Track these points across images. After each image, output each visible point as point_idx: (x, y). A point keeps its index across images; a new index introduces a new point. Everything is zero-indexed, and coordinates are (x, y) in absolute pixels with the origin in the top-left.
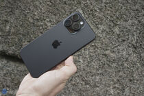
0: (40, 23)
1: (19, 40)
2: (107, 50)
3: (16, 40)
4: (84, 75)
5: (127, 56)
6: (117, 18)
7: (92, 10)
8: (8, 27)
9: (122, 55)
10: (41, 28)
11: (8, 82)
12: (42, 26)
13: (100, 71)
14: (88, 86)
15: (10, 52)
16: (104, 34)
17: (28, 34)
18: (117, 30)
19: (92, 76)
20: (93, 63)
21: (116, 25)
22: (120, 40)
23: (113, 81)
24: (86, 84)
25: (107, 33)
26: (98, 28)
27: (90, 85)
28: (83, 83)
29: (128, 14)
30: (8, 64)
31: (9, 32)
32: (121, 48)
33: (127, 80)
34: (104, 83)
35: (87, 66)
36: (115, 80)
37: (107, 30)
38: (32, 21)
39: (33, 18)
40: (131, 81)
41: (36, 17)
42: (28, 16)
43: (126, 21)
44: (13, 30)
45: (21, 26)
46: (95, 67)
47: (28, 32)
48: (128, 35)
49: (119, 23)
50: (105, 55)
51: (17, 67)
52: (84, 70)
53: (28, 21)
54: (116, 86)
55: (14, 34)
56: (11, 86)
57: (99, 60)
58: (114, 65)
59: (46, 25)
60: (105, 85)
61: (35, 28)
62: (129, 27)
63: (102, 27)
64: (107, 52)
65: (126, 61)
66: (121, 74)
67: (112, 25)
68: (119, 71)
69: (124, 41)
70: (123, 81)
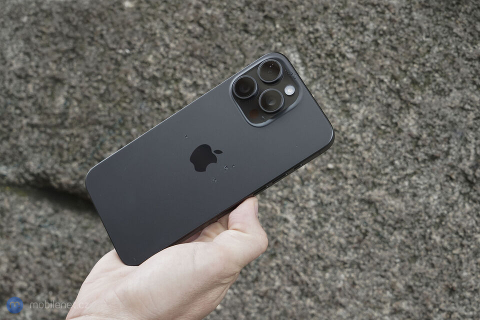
0: (161, 91)
1: (93, 142)
2: (375, 185)
3: (86, 142)
4: (298, 266)
5: (443, 209)
6: (414, 82)
7: (330, 55)
8: (61, 100)
9: (426, 206)
10: (164, 105)
11: (55, 274)
12: (167, 98)
13: (351, 256)
14: (309, 302)
15: (64, 180)
16: (369, 135)
17: (122, 125)
18: (410, 122)
19: (325, 269)
20: (328, 227)
21: (407, 105)
22: (421, 155)
23: (392, 288)
24: (304, 294)
25: (379, 132)
26: (348, 114)
27: (318, 301)
28: (295, 290)
29: (449, 72)
30: (57, 218)
31: (64, 115)
32: (422, 181)
33: (440, 288)
34: (361, 294)
35: (309, 235)
36: (400, 286)
37: (379, 120)
38: (136, 83)
39: (140, 75)
40: (452, 291)
41: (152, 70)
42: (127, 65)
43: (441, 92)
44: (75, 110)
45: (101, 96)
46: (336, 239)
47: (123, 117)
48: (448, 140)
49: (418, 99)
50: (370, 203)
51: (85, 228)
52: (298, 248)
53: (126, 82)
54: (404, 305)
55: (79, 121)
56: (62, 289)
57: (350, 219)
58: (398, 237)
59: (181, 97)
60: (366, 302)
61: (145, 107)
62: (450, 114)
63: (361, 111)
64: (376, 194)
65: (438, 225)
66: (418, 267)
67: (397, 104)
68: (415, 258)
69: (433, 158)
70: (427, 292)
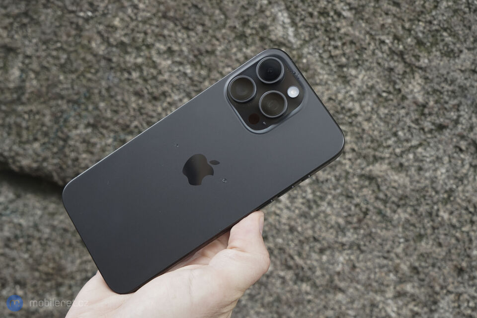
0: (131, 59)
1: (56, 119)
2: (376, 159)
3: (47, 120)
4: (292, 249)
5: (451, 184)
6: (420, 43)
7: (323, 13)
8: (15, 73)
9: (433, 180)
10: (135, 75)
11: (21, 266)
12: (139, 67)
13: (350, 236)
14: (305, 287)
15: (25, 162)
16: (368, 104)
17: (88, 98)
18: (415, 88)
19: (322, 251)
20: (324, 206)
21: (412, 68)
22: (427, 125)
23: (396, 270)
24: (300, 278)
25: (381, 101)
26: (345, 80)
27: (314, 285)
28: (289, 275)
29: (459, 29)
30: (20, 203)
31: (20, 89)
32: (428, 154)
33: (448, 269)
34: (362, 277)
35: (304, 215)
36: (404, 267)
37: (380, 87)
38: (102, 50)
39: (106, 41)
40: (460, 271)
41: (119, 35)
42: (90, 30)
43: (450, 54)
44: (32, 84)
45: (62, 67)
46: (333, 219)
47: (89, 90)
48: (457, 107)
49: (424, 62)
50: (371, 178)
51: (52, 215)
52: (292, 230)
53: (89, 49)
54: (408, 288)
55: (38, 95)
56: (30, 282)
57: (349, 197)
58: (402, 215)
59: (155, 65)
60: (368, 286)
61: (114, 78)
62: (460, 78)
63: (360, 78)
64: (378, 169)
65: (446, 201)
66: (425, 246)
67: (400, 68)
68: (420, 237)
69: (441, 128)
70: (434, 273)
